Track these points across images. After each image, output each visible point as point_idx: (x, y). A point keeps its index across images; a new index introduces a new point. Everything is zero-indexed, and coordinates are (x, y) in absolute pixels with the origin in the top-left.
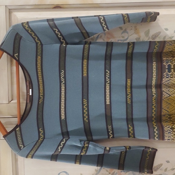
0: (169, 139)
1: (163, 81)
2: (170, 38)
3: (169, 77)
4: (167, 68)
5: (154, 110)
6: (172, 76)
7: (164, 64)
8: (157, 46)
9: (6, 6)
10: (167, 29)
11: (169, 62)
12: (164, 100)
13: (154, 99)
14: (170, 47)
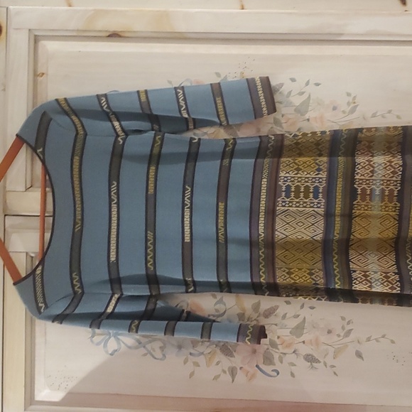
9: (30, 30)
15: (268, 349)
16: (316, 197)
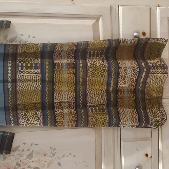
0: (23, 124)
1: (17, 77)
2: (25, 42)
3: (22, 73)
4: (20, 66)
5: (11, 100)
6: (24, 73)
7: (18, 62)
8: (11, 48)
10: (22, 35)
11: (22, 61)
12: (19, 92)
13: (10, 92)
14: (22, 49)
15: (15, 167)
16: (36, 68)
